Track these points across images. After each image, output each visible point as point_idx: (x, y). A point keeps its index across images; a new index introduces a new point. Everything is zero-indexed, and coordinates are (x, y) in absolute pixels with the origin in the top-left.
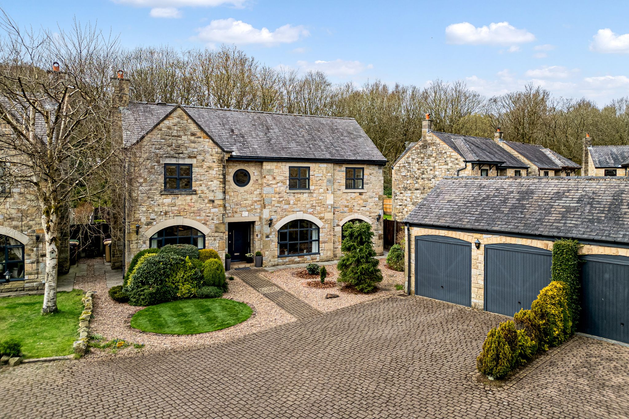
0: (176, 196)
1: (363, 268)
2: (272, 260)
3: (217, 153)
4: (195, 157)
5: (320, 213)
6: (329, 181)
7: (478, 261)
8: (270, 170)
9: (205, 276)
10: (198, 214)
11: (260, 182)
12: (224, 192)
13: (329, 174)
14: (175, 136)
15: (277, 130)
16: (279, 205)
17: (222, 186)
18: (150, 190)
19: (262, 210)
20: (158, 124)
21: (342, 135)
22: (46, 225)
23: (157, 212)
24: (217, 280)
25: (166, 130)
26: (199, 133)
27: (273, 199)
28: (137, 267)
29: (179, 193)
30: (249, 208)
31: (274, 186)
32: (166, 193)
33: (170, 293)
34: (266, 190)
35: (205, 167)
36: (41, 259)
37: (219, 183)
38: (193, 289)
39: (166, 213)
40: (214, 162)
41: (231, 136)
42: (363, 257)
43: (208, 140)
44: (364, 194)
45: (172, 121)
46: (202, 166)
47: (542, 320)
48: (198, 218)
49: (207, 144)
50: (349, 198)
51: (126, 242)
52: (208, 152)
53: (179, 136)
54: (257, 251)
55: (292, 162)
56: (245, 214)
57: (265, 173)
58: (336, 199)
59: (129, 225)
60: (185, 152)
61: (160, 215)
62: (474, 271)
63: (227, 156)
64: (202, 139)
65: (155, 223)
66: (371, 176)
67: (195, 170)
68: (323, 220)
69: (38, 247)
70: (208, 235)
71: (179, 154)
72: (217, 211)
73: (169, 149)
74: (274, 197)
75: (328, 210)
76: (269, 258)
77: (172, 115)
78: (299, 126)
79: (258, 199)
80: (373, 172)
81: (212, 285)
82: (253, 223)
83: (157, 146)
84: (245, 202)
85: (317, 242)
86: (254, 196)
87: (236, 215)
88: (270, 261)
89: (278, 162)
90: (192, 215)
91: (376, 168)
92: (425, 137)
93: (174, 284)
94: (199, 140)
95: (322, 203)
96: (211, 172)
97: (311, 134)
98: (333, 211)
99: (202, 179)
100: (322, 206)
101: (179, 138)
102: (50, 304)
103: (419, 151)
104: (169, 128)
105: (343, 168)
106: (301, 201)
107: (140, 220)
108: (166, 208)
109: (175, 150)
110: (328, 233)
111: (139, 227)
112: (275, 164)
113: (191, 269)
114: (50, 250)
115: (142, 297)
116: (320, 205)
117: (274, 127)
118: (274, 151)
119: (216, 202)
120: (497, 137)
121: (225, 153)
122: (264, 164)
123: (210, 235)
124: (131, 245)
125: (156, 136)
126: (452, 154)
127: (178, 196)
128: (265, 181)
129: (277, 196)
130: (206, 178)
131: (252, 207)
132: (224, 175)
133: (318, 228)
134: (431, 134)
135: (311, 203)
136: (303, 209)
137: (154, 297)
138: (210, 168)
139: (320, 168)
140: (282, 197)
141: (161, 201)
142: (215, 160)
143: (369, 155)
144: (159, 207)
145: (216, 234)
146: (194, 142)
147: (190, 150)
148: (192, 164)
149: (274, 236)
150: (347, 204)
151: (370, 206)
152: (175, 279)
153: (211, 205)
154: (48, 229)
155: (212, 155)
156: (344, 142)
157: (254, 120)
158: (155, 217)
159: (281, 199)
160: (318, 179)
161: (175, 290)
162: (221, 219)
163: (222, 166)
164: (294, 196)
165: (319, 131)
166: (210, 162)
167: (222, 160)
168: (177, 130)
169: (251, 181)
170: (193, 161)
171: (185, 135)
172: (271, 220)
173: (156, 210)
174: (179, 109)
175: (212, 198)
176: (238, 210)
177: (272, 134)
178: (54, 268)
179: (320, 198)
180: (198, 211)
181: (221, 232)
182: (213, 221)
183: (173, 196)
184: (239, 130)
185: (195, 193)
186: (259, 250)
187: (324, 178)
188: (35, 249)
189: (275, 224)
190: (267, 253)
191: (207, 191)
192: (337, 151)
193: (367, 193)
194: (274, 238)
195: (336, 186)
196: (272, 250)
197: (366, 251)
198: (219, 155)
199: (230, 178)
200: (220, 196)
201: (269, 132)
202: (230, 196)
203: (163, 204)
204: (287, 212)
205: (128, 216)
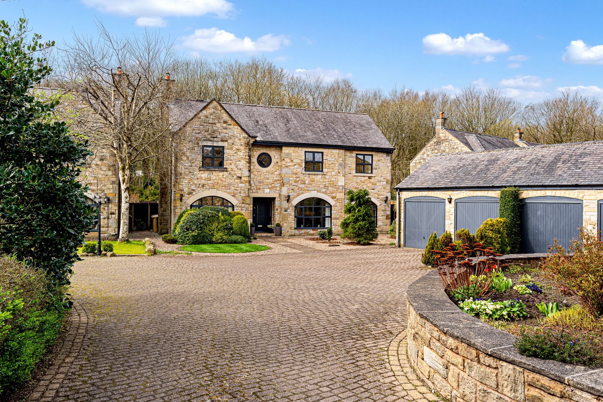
0: (211, 172)
1: (360, 225)
2: (290, 231)
3: (244, 138)
4: (227, 141)
5: (332, 193)
6: (340, 165)
7: (450, 214)
8: (288, 153)
9: (234, 227)
10: (228, 188)
11: (279, 164)
12: (250, 171)
13: (340, 159)
14: (211, 123)
15: (295, 122)
16: (296, 184)
17: (248, 165)
18: (191, 166)
19: (281, 188)
20: (198, 113)
21: (355, 127)
22: (122, 178)
23: (196, 184)
24: (243, 231)
25: (204, 118)
26: (230, 121)
27: (291, 179)
28: (182, 219)
29: (214, 170)
30: (270, 186)
31: (291, 167)
32: (203, 169)
33: (207, 238)
34: (285, 171)
35: (234, 149)
36: (110, 216)
37: (245, 162)
38: (224, 236)
39: (203, 186)
40: (242, 145)
41: (257, 126)
42: (361, 216)
43: (237, 127)
44: (373, 178)
45: (209, 111)
46: (232, 149)
47: (482, 240)
48: (228, 191)
49: (236, 130)
50: (359, 181)
51: (172, 208)
52: (237, 137)
53: (214, 124)
54: (277, 222)
55: (307, 147)
56: (267, 191)
57: (283, 155)
58: (346, 181)
59: (175, 194)
60: (218, 136)
61: (199, 187)
62: (447, 222)
63: (252, 141)
64: (232, 126)
65: (194, 193)
66: (379, 162)
67: (226, 151)
68: (335, 199)
69: (108, 207)
70: (236, 205)
71: (214, 138)
72: (244, 186)
73: (206, 133)
74: (292, 177)
75: (340, 190)
76: (288, 229)
77: (209, 106)
78: (316, 119)
79: (278, 178)
80: (381, 158)
81: (239, 235)
82: (274, 199)
83: (197, 131)
84: (267, 181)
85: (330, 218)
86: (275, 176)
87: (259, 191)
88: (288, 231)
89: (296, 147)
90: (223, 188)
91: (384, 155)
92: (439, 134)
93: (210, 231)
94: (230, 126)
95: (334, 184)
96: (239, 153)
97: (326, 126)
98: (344, 192)
99: (232, 159)
100: (334, 187)
101: (214, 125)
102: (124, 235)
103: (433, 147)
104: (207, 117)
105: (354, 154)
106: (316, 181)
107: (183, 190)
108: (203, 182)
109: (211, 134)
110: (340, 211)
111: (182, 195)
112: (293, 149)
113: (223, 221)
114: (124, 196)
115: (187, 238)
116: (332, 185)
117: (293, 119)
118: (293, 138)
119: (243, 179)
120: (516, 137)
121: (250, 138)
122: (284, 148)
123: (238, 205)
124: (176, 210)
125: (196, 123)
126: (463, 149)
127: (213, 172)
128: (284, 163)
129: (294, 176)
130: (235, 158)
131: (273, 185)
132: (250, 156)
133: (331, 207)
134: (444, 131)
135: (325, 183)
136: (317, 188)
137: (196, 239)
138: (238, 150)
139: (332, 153)
140: (299, 178)
141: (199, 176)
142: (242, 144)
143: (378, 143)
144: (198, 180)
145: (243, 205)
146: (226, 129)
147: (223, 135)
148: (224, 147)
149: (291, 210)
150: (357, 186)
151: (378, 190)
152: (211, 228)
153: (239, 181)
154: (124, 181)
155: (240, 140)
156: (355, 133)
157: (276, 114)
158: (195, 188)
159: (298, 179)
160: (330, 163)
161: (211, 236)
162: (247, 193)
163: (248, 149)
164: (309, 177)
165: (333, 123)
166: (239, 145)
167: (248, 144)
168: (213, 119)
169: (272, 163)
170: (225, 144)
171: (219, 123)
172: (289, 196)
173: (195, 182)
174: (214, 101)
175: (240, 175)
176: (261, 187)
177: (291, 125)
178: (127, 209)
179: (332, 180)
180: (229, 186)
181: (247, 204)
182: (240, 194)
183: (208, 172)
184: (263, 121)
185: (226, 170)
186: (279, 222)
187: (336, 162)
188: (106, 208)
189: (292, 200)
190: (285, 224)
191: (235, 169)
192: (349, 139)
193: (376, 177)
194: (292, 212)
195: (347, 170)
196: (290, 222)
197: (363, 211)
198: (245, 139)
199: (254, 160)
200: (247, 173)
201: (289, 123)
202: (255, 175)
203: (201, 178)
204: (303, 191)
205: (174, 186)
